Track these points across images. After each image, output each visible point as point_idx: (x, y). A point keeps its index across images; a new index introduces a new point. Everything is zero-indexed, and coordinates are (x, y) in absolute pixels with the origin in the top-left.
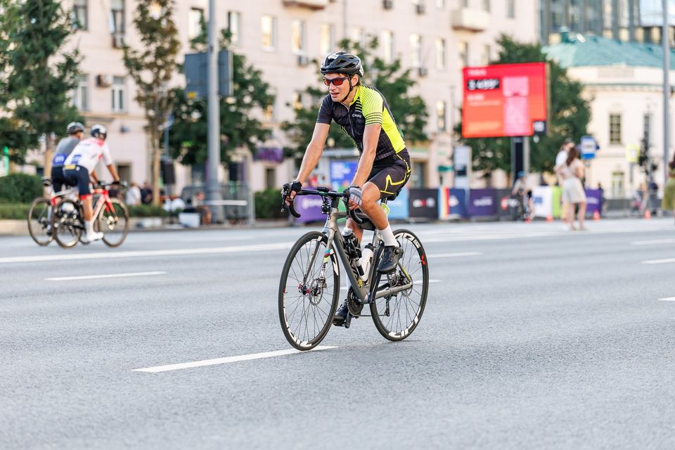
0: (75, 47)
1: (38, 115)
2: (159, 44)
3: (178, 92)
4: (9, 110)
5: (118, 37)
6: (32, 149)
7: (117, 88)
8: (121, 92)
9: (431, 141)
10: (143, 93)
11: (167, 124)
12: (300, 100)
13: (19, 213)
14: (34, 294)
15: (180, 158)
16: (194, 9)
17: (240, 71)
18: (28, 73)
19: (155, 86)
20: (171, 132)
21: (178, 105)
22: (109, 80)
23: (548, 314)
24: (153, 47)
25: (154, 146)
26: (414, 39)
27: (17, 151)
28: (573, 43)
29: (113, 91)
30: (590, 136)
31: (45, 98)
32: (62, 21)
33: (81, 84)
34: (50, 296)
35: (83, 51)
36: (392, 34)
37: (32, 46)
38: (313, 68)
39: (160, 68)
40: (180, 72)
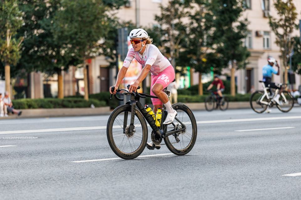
0: (245, 18)
1: (227, 51)
2: (286, 15)
3: (296, 38)
4: (213, 49)
5: (266, 12)
6: (225, 68)
7: (266, 37)
8: (268, 39)
10: (279, 39)
11: (291, 54)
14: (230, 138)
15: (297, 71)
18: (223, 31)
19: (285, 36)
20: (293, 58)
21: (296, 45)
22: (262, 33)
24: (283, 17)
25: (284, 65)
27: (217, 69)
29: (264, 39)
31: (231, 42)
32: (239, 5)
33: (249, 35)
34: (238, 139)
35: (249, 19)
37: (224, 17)
39: (287, 26)
40: (297, 29)
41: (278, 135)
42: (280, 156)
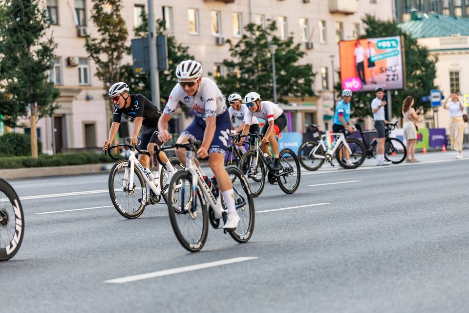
0: (50, 38)
1: (24, 89)
2: (111, 33)
3: (127, 67)
4: (2, 87)
5: (82, 29)
6: (21, 115)
7: (82, 67)
8: (85, 70)
9: (318, 97)
10: (101, 70)
12: (218, 70)
13: (13, 163)
16: (137, 6)
17: (173, 49)
18: (16, 59)
19: (110, 65)
21: (128, 78)
22: (76, 61)
23: (413, 226)
24: (107, 36)
26: (302, 21)
27: (9, 117)
28: (420, 19)
29: (80, 69)
30: (436, 88)
31: (29, 76)
32: (39, 18)
33: (55, 65)
35: (55, 41)
36: (285, 18)
37: (18, 38)
38: (227, 46)
39: (114, 50)
40: (129, 54)
41: (100, 217)
42: (102, 250)
